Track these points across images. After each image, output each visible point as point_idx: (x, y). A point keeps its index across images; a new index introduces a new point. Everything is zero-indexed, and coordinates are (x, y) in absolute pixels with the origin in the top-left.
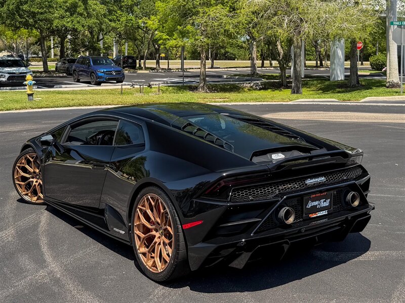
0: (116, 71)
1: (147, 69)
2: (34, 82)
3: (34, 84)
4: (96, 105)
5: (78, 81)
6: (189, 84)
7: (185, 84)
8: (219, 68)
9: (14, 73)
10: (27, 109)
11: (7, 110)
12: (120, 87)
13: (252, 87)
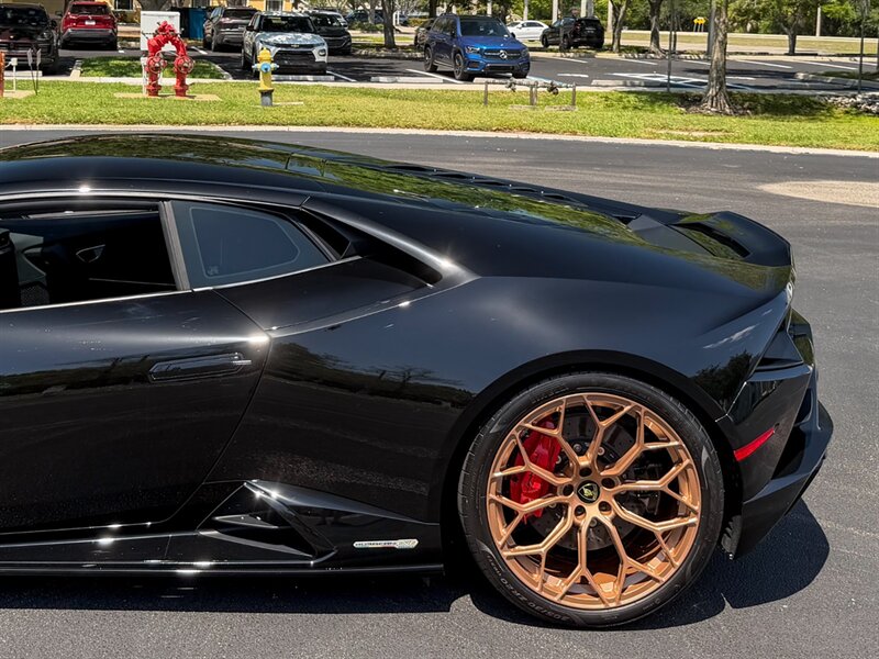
0: (507, 51)
1: (621, 49)
2: (274, 66)
3: (274, 72)
4: (382, 126)
5: (434, 70)
6: (684, 91)
7: (673, 90)
8: (816, 55)
9: (289, 46)
10: (229, 124)
11: (189, 124)
12: (482, 88)
13: (856, 105)
